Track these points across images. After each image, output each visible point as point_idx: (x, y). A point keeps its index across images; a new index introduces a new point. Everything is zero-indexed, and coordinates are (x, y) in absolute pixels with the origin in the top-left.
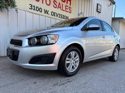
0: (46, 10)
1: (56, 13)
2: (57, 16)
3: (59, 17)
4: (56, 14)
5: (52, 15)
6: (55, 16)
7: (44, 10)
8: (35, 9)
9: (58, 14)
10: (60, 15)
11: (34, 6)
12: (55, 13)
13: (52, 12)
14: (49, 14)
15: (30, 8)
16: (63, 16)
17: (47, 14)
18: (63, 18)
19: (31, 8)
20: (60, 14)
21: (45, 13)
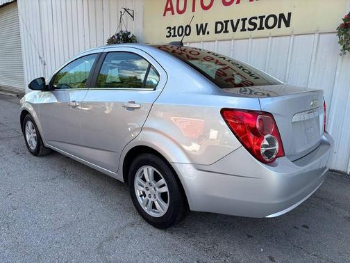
0: (202, 25)
1: (232, 21)
2: (235, 29)
3: (243, 30)
4: (229, 24)
5: (216, 32)
6: (226, 31)
7: (197, 25)
8: (176, 34)
9: (239, 20)
10: (247, 22)
11: (174, 28)
12: (226, 22)
13: (217, 23)
14: (208, 33)
15: (167, 37)
16: (261, 18)
17: (204, 33)
18: (261, 28)
19: (168, 34)
20: (244, 20)
21: (198, 33)
